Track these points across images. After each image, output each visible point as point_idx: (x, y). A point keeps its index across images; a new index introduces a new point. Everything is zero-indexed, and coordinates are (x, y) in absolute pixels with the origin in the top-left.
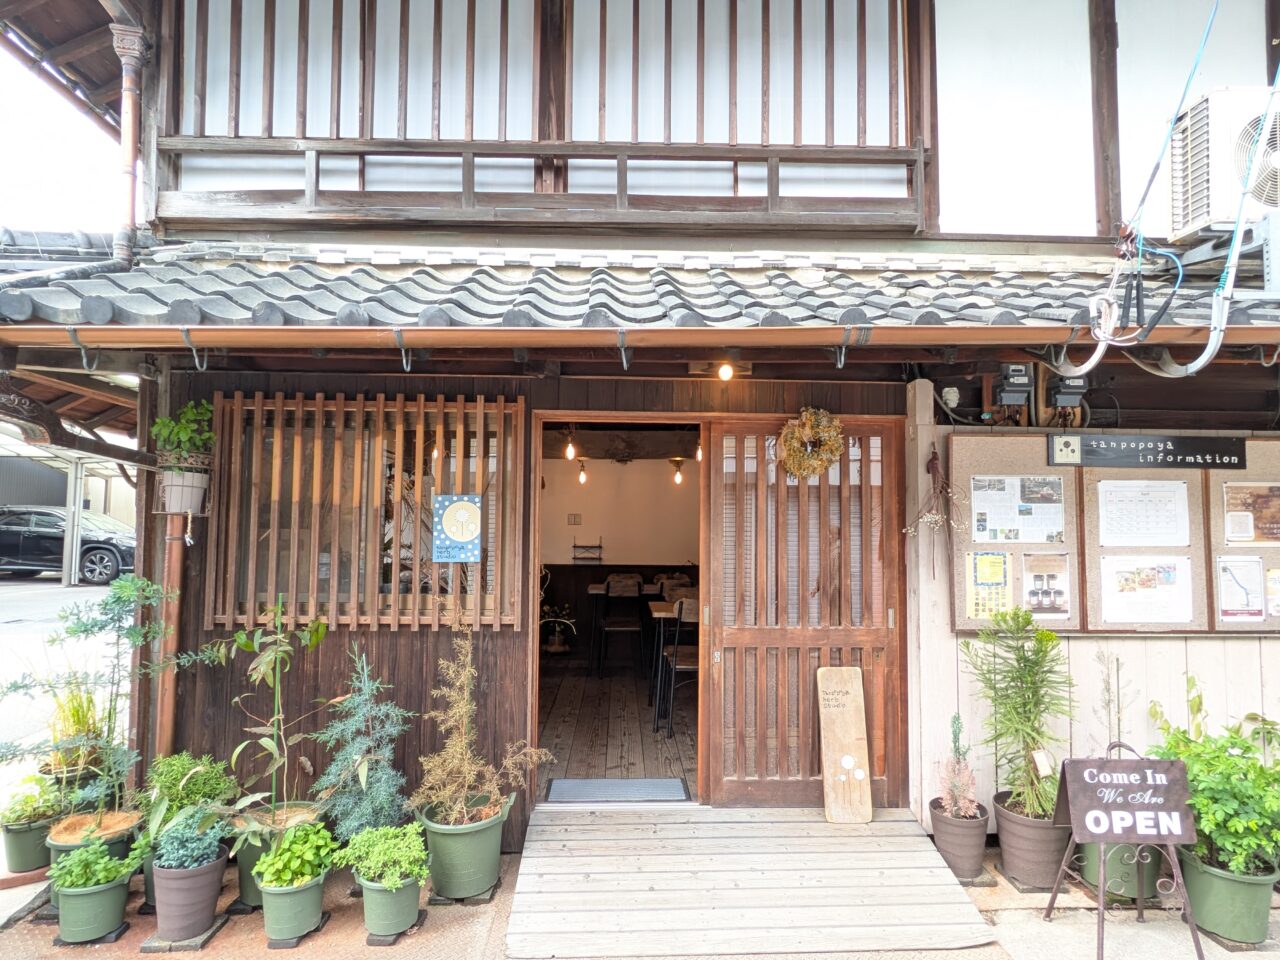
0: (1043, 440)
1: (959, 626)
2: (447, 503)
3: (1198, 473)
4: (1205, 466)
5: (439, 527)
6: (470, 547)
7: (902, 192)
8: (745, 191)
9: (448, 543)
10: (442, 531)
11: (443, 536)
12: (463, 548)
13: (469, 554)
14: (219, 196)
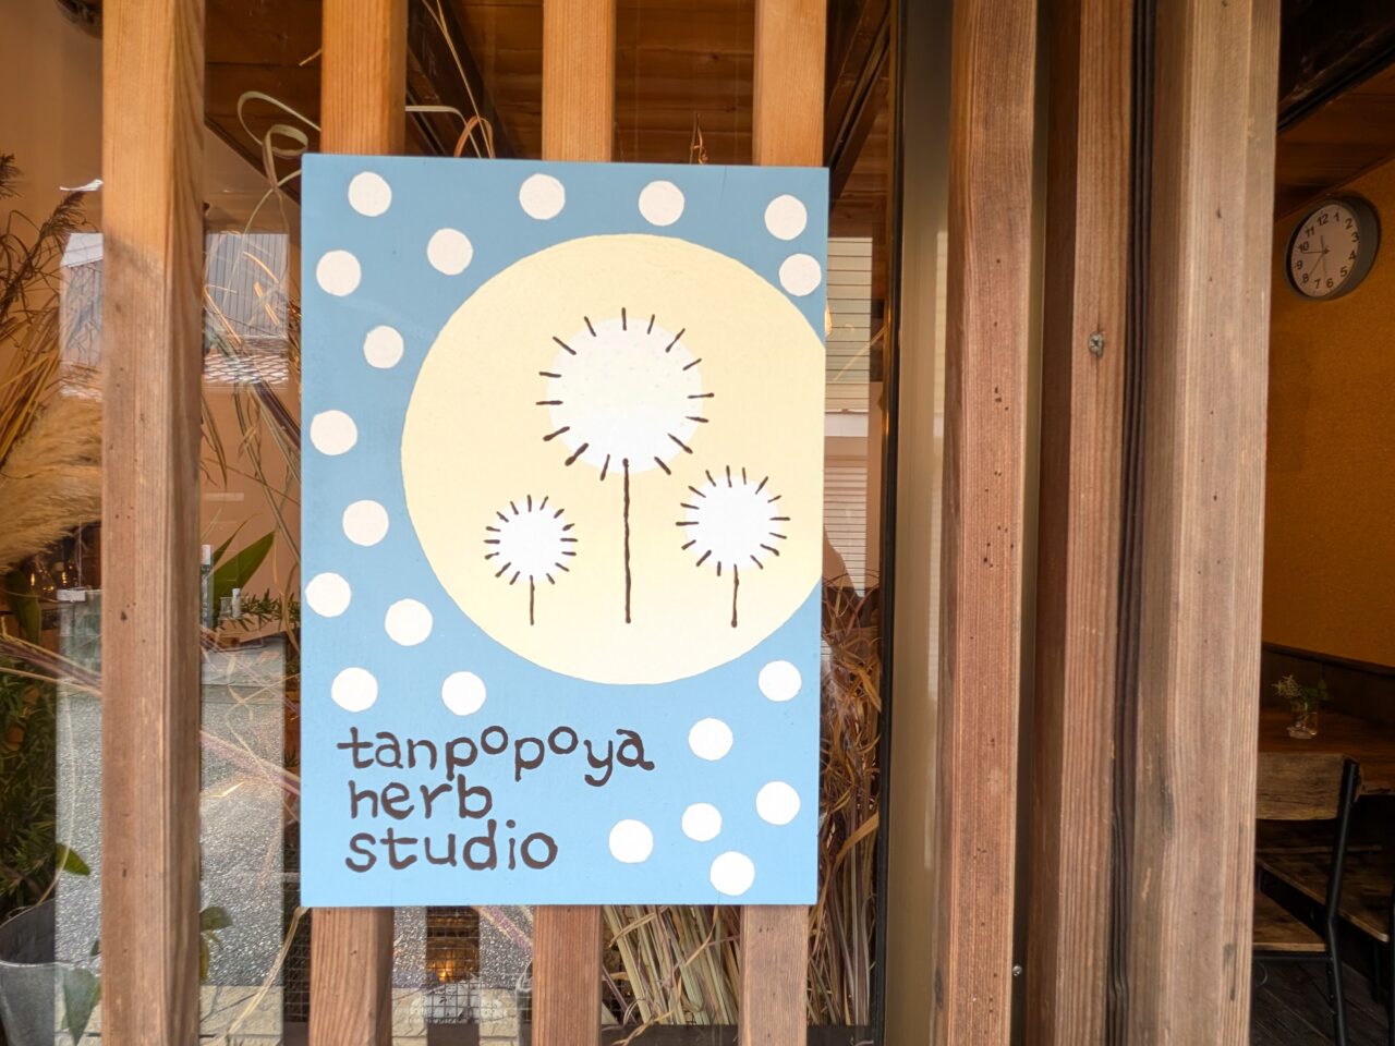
2: (449, 251)
5: (364, 523)
6: (711, 739)
9: (465, 696)
11: (408, 623)
12: (632, 750)
13: (702, 822)
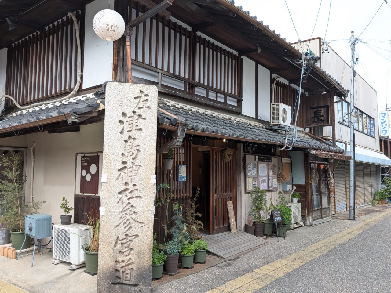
0: (254, 156)
1: (247, 191)
3: (267, 163)
4: (268, 162)
7: (235, 104)
8: (219, 100)
9: (181, 176)
10: (180, 174)
12: (184, 177)
13: (185, 179)
14: (141, 80)
